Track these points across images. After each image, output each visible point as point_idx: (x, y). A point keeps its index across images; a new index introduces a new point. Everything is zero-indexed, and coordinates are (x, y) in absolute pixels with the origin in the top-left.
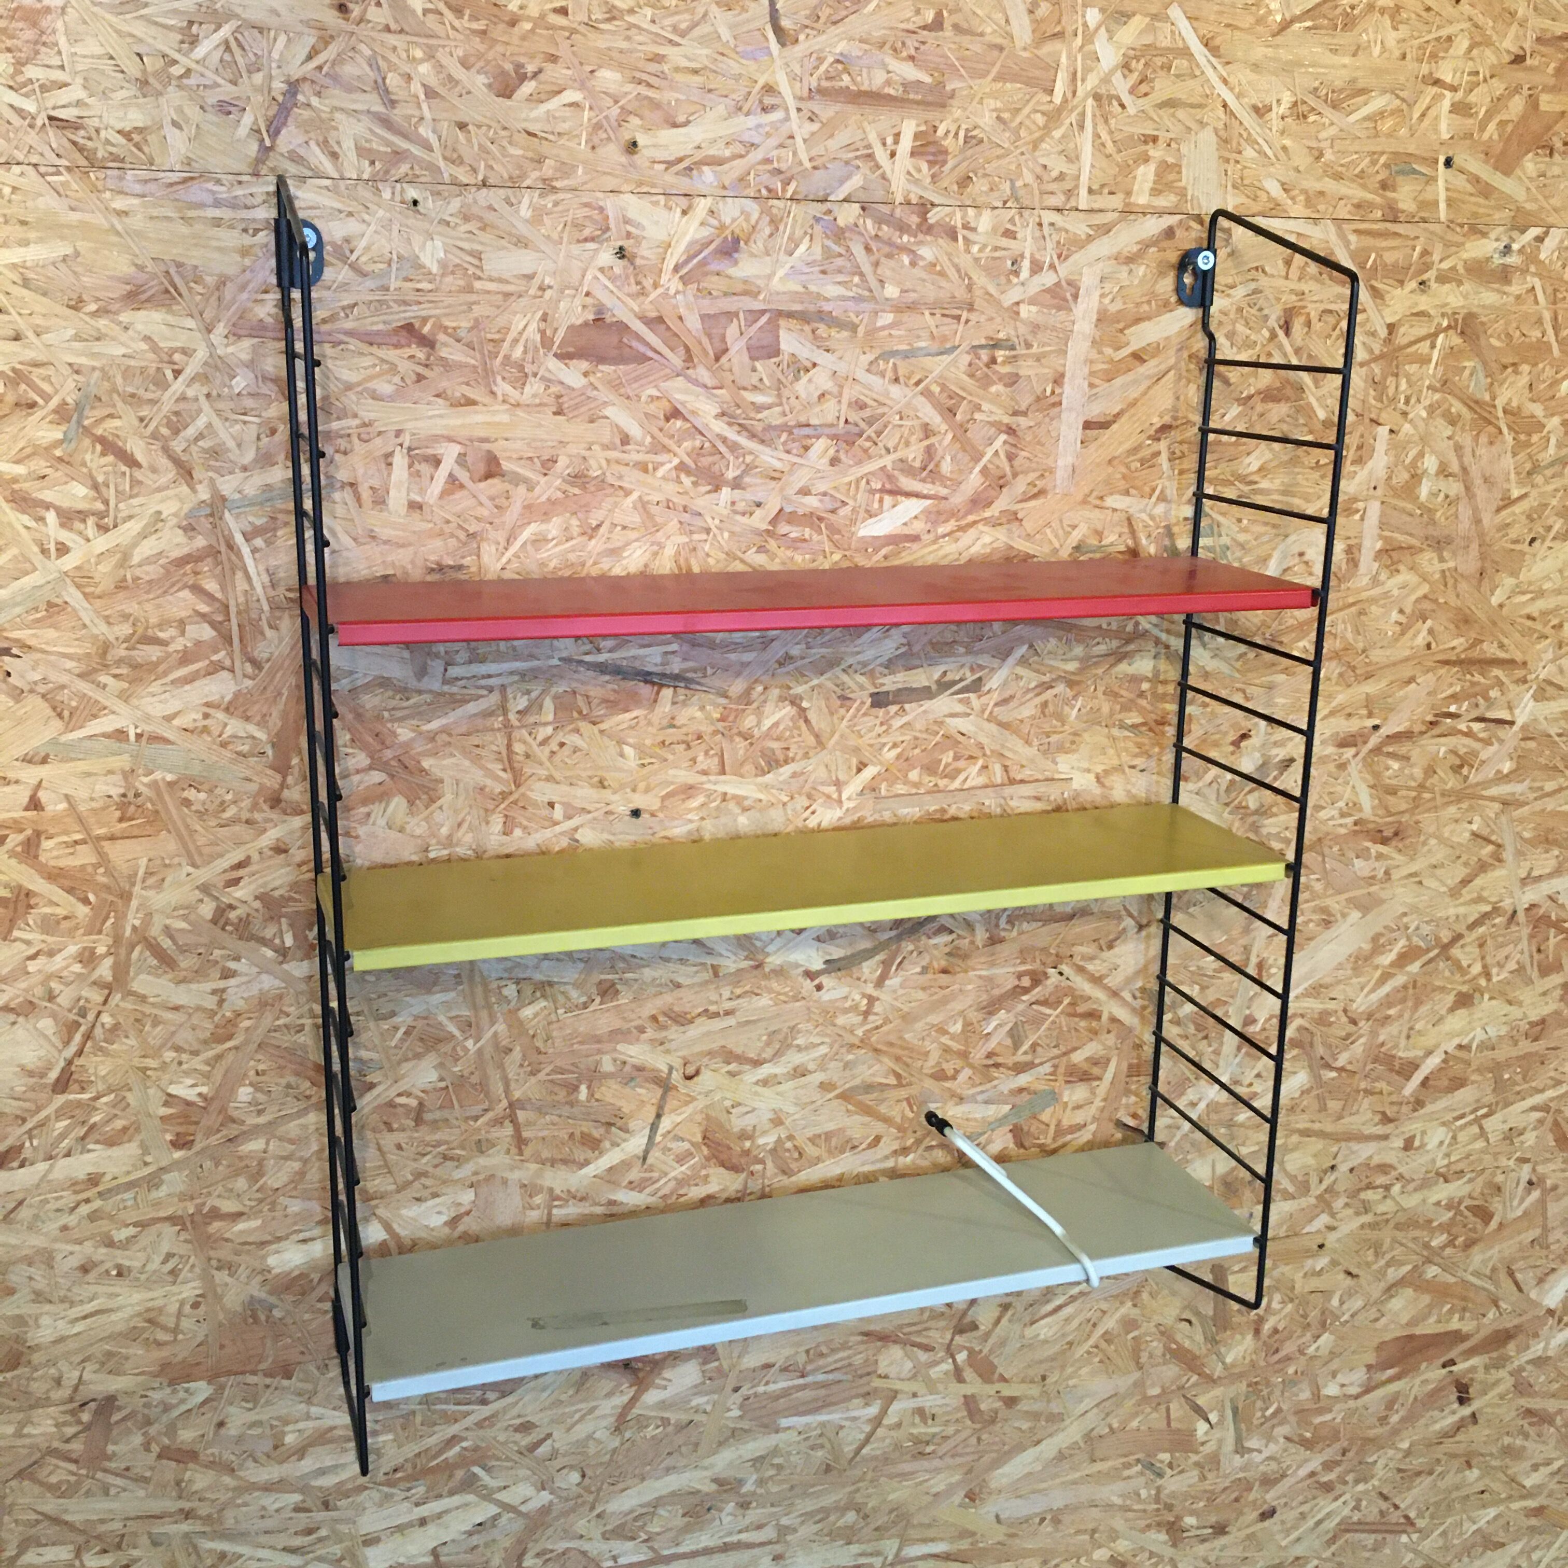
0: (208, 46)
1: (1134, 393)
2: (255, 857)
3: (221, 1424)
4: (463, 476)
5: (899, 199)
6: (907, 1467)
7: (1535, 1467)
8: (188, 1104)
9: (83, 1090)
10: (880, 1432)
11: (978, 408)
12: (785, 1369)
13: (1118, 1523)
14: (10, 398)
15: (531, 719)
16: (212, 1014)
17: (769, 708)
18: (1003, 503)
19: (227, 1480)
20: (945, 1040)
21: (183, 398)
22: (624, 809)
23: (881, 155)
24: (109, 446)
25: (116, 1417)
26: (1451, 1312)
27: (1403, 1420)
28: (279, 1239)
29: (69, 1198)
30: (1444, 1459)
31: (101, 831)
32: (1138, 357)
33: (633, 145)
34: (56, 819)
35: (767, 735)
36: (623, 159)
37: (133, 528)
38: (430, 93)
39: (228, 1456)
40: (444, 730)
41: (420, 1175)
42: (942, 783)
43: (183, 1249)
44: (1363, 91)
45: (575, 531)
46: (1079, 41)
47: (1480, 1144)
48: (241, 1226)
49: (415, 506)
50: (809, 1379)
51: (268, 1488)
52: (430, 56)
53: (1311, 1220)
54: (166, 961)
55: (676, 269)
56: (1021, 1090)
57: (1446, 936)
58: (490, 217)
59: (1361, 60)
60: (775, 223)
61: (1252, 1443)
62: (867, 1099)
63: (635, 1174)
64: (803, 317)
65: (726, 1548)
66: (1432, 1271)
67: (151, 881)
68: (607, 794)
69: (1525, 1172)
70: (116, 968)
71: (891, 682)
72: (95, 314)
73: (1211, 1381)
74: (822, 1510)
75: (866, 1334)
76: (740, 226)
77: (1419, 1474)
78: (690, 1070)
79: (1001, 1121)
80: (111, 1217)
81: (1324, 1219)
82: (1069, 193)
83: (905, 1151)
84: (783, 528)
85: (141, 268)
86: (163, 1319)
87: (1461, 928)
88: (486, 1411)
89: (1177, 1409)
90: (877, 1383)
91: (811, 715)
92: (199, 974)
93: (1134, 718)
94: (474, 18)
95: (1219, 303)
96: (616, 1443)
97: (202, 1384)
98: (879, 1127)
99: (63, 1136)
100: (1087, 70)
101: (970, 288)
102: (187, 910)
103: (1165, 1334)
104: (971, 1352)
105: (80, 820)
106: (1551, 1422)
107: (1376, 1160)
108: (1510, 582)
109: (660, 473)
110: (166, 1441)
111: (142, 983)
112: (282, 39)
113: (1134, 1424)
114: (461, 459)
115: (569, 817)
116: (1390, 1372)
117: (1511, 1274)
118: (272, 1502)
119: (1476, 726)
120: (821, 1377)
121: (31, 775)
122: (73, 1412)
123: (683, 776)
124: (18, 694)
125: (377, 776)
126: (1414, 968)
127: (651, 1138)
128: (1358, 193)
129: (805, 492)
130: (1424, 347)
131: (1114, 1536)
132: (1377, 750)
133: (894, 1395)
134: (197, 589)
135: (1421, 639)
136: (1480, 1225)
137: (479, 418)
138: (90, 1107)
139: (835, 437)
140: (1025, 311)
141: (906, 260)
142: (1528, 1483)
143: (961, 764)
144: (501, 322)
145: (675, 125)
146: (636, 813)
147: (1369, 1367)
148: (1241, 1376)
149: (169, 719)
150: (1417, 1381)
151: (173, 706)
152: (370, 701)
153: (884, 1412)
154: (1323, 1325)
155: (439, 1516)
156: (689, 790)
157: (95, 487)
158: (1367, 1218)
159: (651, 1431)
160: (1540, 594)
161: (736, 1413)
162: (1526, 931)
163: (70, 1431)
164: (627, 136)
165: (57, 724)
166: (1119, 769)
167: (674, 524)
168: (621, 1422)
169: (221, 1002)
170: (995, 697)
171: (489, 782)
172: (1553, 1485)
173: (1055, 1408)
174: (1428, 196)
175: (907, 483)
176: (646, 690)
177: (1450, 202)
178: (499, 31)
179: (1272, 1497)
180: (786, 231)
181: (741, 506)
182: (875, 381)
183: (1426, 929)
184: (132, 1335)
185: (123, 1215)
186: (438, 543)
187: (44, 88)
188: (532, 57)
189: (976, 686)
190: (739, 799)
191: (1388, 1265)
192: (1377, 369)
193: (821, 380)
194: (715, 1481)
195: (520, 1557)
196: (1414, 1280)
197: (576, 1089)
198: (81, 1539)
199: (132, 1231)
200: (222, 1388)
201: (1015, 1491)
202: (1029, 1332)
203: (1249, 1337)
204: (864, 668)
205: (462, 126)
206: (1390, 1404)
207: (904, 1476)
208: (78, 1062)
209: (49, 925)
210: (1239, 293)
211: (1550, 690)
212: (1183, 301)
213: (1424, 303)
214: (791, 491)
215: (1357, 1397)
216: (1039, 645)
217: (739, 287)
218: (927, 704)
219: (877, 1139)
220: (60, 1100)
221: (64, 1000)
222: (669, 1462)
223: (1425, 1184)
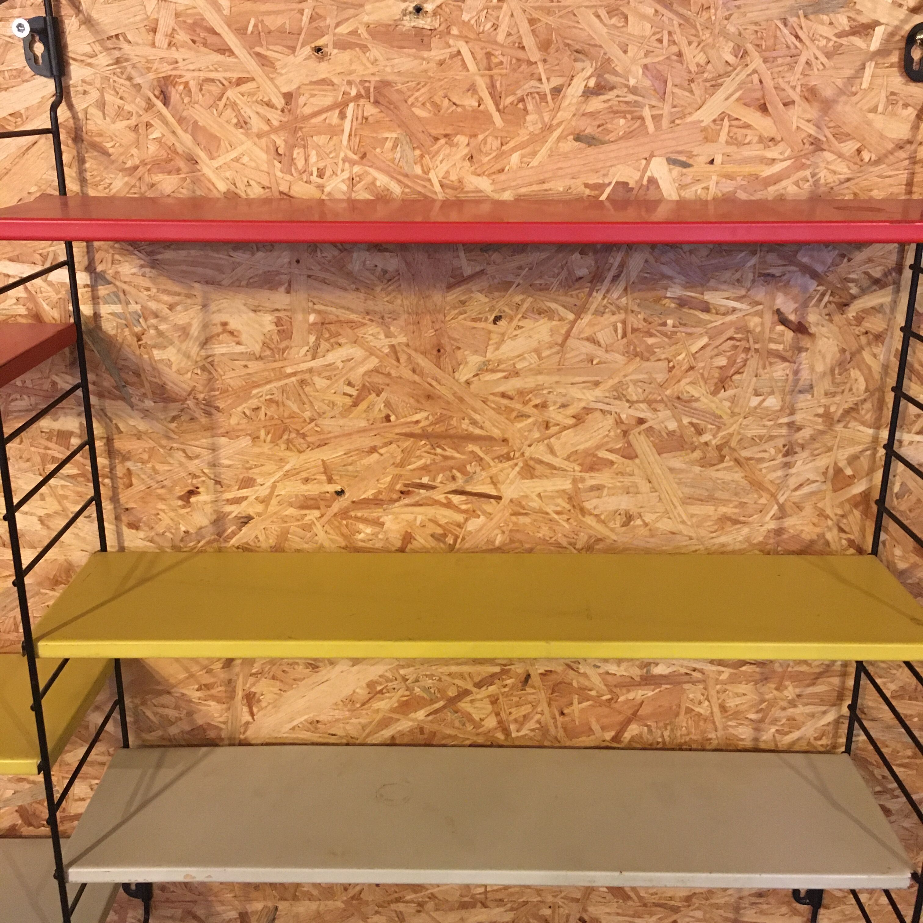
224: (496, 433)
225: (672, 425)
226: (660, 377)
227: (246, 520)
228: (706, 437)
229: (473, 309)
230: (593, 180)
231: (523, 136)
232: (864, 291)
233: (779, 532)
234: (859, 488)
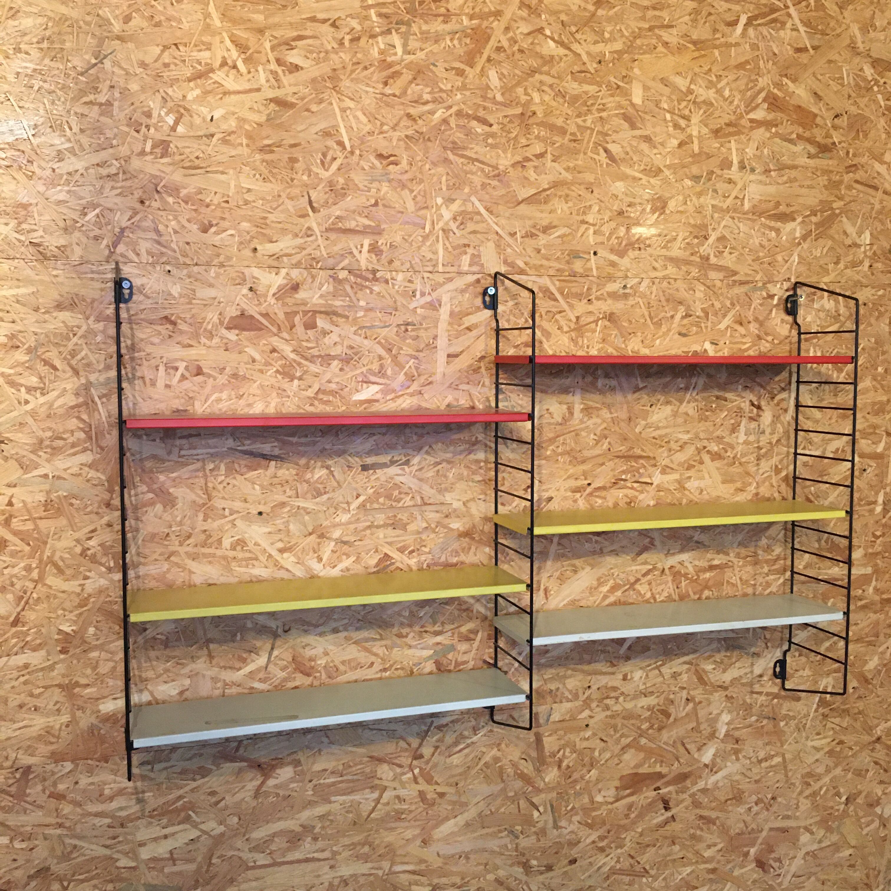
0: (91, 215)
1: (467, 344)
2: (99, 528)
3: (77, 783)
4: (187, 374)
5: (364, 268)
6: (393, 825)
7: (709, 847)
8: (67, 634)
9: (23, 626)
10: (379, 806)
11: (401, 349)
12: (333, 773)
13: (498, 861)
14: (10, 344)
15: (215, 473)
16: (79, 595)
17: (316, 470)
18: (415, 387)
19: (78, 810)
20: (402, 619)
21: (76, 344)
22: (256, 512)
23: (356, 252)
24: (46, 363)
25: (31, 776)
26: (655, 762)
27: (637, 817)
28: (104, 697)
29: (15, 674)
30: (661, 839)
31: (36, 515)
32: (469, 329)
33: (255, 249)
34: (18, 510)
35: (316, 482)
36: (252, 255)
37: (55, 393)
38: (176, 232)
39: (79, 798)
40: (179, 477)
41: (167, 671)
42: (394, 504)
43: (62, 699)
44: (555, 227)
45: (234, 396)
46: (434, 210)
47: (660, 679)
48: (88, 690)
49: (168, 386)
50: (345, 778)
51: (97, 815)
52: (175, 218)
53: (581, 713)
54: (60, 571)
55: (274, 295)
56: (438, 644)
57: (632, 580)
58: (199, 276)
59: (552, 215)
60: (313, 277)
61: (563, 823)
62: (367, 645)
63: (262, 675)
64: (327, 313)
65: (307, 860)
66: (643, 741)
67: (56, 537)
68: (247, 505)
69: (684, 694)
70: (39, 573)
71: (369, 460)
72: (44, 313)
73: (538, 791)
74: (353, 844)
75: (371, 757)
76: (299, 279)
77: (648, 846)
78: (287, 628)
79: (430, 658)
80: (33, 684)
81: (586, 713)
82: (434, 266)
83: (385, 670)
84: (320, 396)
85: (62, 296)
86: (53, 732)
87: (639, 576)
88: (194, 784)
89: (523, 803)
90: (377, 782)
91: (335, 474)
92: (74, 577)
93: (478, 478)
94: (193, 205)
95: (501, 308)
96: (254, 803)
97: (69, 763)
98: (373, 658)
99: (15, 645)
100: (438, 220)
101: (395, 302)
102: (70, 550)
103: (514, 765)
104: (421, 769)
105: (28, 511)
106: (714, 824)
107: (610, 684)
108: (643, 423)
109: (269, 373)
110: (52, 789)
111: (50, 580)
112: (119, 213)
113: (502, 810)
114: (187, 368)
115: (231, 515)
116: (628, 791)
117: (683, 744)
118: (97, 821)
119: (635, 485)
120: (350, 777)
121: (9, 492)
122: (12, 773)
123: (281, 498)
124: (6, 459)
125: (151, 495)
126: (619, 593)
127: (269, 658)
128: (557, 265)
129: (329, 382)
130: (593, 325)
131: (496, 868)
132: (590, 494)
133: (385, 788)
134: (79, 418)
135: (605, 446)
136: (665, 720)
137: (194, 352)
138: (26, 634)
139: (342, 360)
140: (419, 311)
141: (368, 291)
142: (706, 855)
143: (402, 496)
144: (203, 315)
145: (272, 242)
146: (260, 513)
147: (617, 788)
148: (553, 789)
149: (65, 470)
150: (642, 797)
151: (69, 464)
152: (148, 464)
153: (381, 796)
154: (592, 765)
155: (173, 834)
156: (283, 504)
157: (41, 378)
158: (609, 713)
159: (271, 799)
160: (658, 428)
161: (310, 793)
162: (670, 579)
163: (11, 781)
164: (252, 246)
165: (21, 471)
166: (473, 499)
167: (274, 394)
168: (257, 794)
169: (83, 590)
170: (416, 468)
171: (197, 499)
172: (719, 857)
173: (463, 799)
174: (588, 265)
175: (373, 379)
176: (264, 462)
177: (597, 269)
178: (203, 210)
179: (574, 853)
180: (318, 280)
181: (303, 387)
182: (357, 338)
183: (622, 576)
184: (39, 738)
185: (38, 683)
186: (177, 401)
187: (28, 232)
188: (215, 218)
189: (407, 463)
190: (305, 509)
191: (621, 736)
192: (573, 334)
193: (334, 337)
194: (301, 826)
195: (210, 859)
196: (634, 745)
197: (235, 635)
198: (13, 834)
199: (42, 690)
200: (77, 765)
201: (446, 840)
202: (448, 760)
203: (556, 769)
204: (357, 454)
205: (188, 243)
206: (630, 807)
207: (392, 829)
208: (23, 613)
209: (13, 554)
210: (511, 303)
211: (668, 470)
212: (486, 307)
213: (591, 308)
214: (323, 381)
215: (612, 803)
216: (434, 446)
217: (299, 302)
218: (386, 470)
219: (372, 663)
220: (14, 630)
221: (18, 586)
222: (279, 815)
223: (635, 697)
224: (651, 455)
225: (716, 449)
226: (711, 429)
227: (550, 499)
228: (728, 454)
229: (642, 402)
230: (686, 350)
231: (661, 334)
232: (779, 392)
233: (757, 494)
234: (784, 474)
